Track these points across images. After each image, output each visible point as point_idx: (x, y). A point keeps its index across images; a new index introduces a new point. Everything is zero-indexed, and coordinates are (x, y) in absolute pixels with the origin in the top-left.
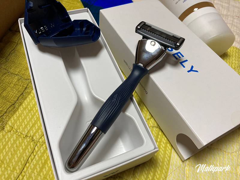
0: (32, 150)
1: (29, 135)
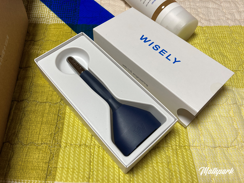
0: (89, 153)
1: (82, 144)
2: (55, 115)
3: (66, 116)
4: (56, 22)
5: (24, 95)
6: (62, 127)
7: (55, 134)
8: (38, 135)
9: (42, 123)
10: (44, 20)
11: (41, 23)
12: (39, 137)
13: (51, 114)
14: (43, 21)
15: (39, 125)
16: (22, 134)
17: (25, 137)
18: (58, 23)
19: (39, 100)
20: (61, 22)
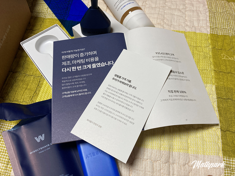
2: (36, 85)
3: (43, 85)
4: (51, 17)
5: (18, 69)
6: (38, 93)
7: (33, 97)
9: (26, 89)
10: (43, 15)
11: (40, 17)
12: (22, 97)
13: (33, 84)
15: (24, 90)
16: (11, 94)
17: (13, 96)
18: (53, 18)
19: (28, 73)
20: (55, 17)
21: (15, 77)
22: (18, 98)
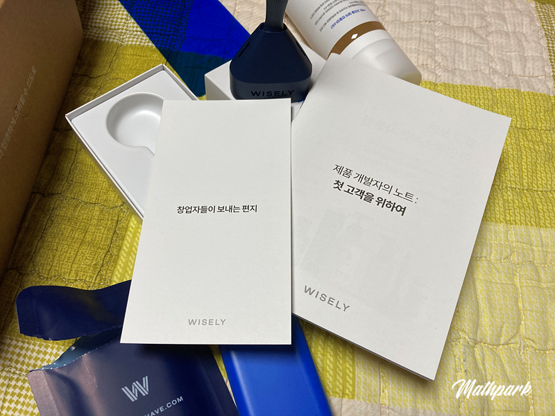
4: (138, 43)
5: (56, 185)
6: (116, 253)
7: (102, 266)
8: (70, 264)
9: (82, 242)
10: (115, 36)
11: (109, 42)
12: (72, 267)
13: (101, 227)
14: (113, 37)
15: (76, 246)
16: (42, 258)
17: (47, 264)
18: (142, 44)
19: (84, 198)
20: (148, 42)
21: (48, 210)
22: (63, 270)
